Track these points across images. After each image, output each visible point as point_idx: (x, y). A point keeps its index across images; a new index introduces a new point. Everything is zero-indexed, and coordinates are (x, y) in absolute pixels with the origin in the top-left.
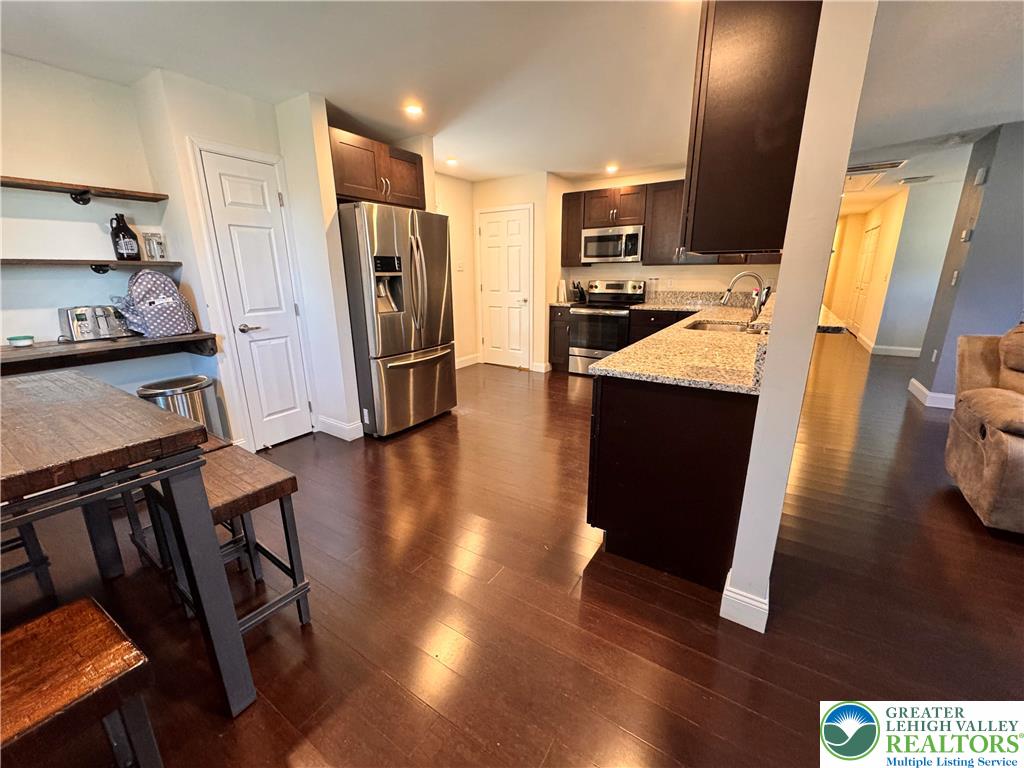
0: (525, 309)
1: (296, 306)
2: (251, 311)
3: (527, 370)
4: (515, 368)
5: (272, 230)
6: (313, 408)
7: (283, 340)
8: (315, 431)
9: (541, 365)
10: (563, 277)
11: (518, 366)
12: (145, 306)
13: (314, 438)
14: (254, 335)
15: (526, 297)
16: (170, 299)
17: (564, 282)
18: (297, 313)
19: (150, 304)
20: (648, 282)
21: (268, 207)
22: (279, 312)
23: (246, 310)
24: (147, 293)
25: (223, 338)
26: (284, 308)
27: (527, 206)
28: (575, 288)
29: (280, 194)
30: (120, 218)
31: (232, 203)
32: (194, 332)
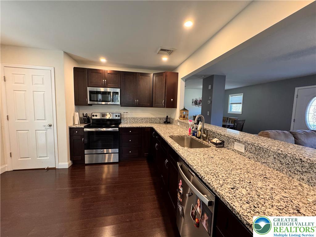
0: (50, 131)
3: (55, 169)
4: (44, 169)
9: (64, 163)
10: (77, 111)
11: (46, 167)
15: (51, 123)
17: (77, 113)
20: (122, 113)
27: (50, 68)
28: (84, 116)
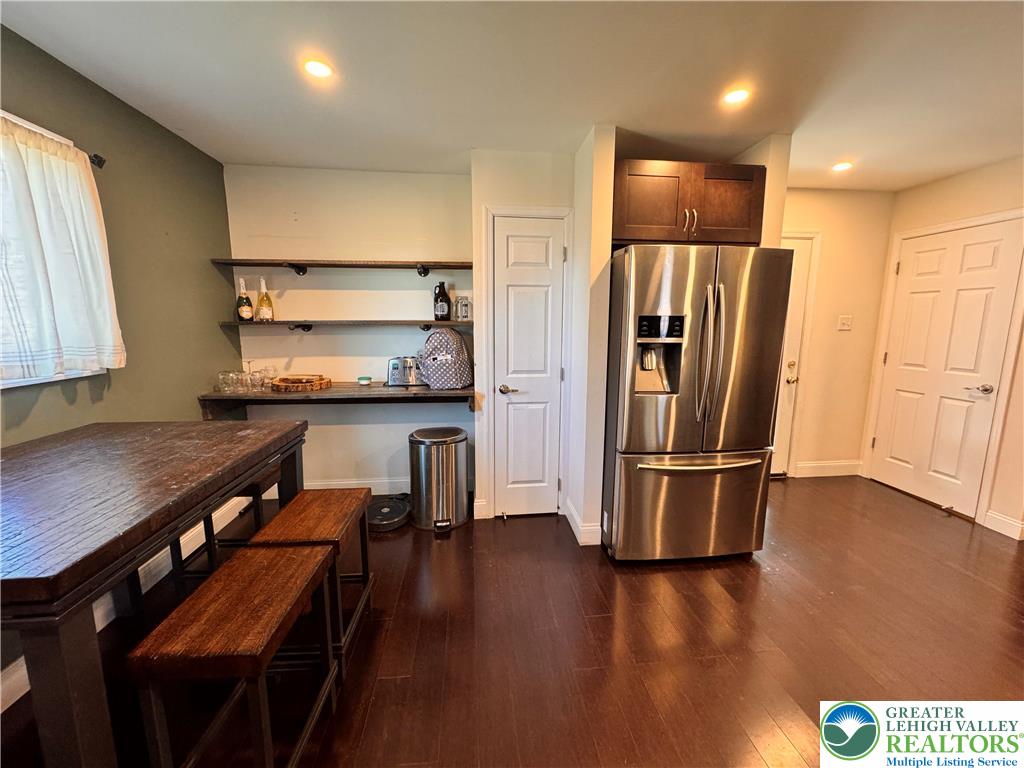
0: (984, 405)
1: (562, 370)
2: (514, 372)
5: (550, 288)
6: (562, 488)
7: (542, 406)
8: (560, 513)
12: (429, 361)
13: (558, 521)
14: (513, 397)
16: (449, 357)
18: (562, 379)
19: (434, 359)
21: (550, 264)
22: (543, 375)
23: (510, 371)
24: (434, 350)
25: (483, 396)
26: (549, 371)
29: (565, 249)
30: (442, 285)
31: (515, 264)
32: (463, 388)
